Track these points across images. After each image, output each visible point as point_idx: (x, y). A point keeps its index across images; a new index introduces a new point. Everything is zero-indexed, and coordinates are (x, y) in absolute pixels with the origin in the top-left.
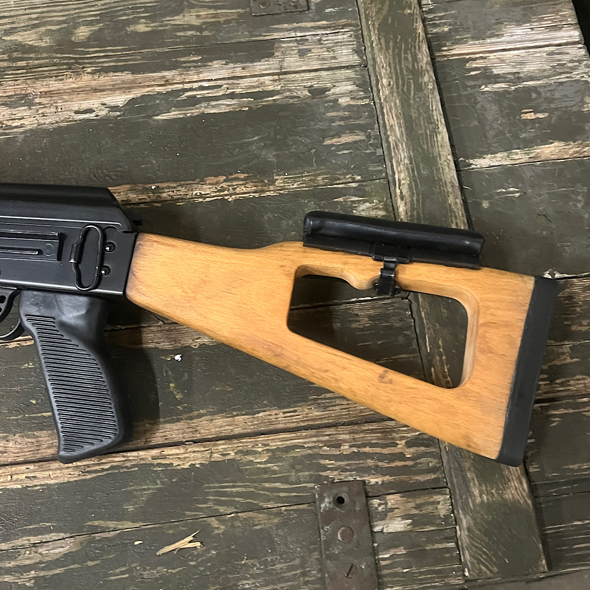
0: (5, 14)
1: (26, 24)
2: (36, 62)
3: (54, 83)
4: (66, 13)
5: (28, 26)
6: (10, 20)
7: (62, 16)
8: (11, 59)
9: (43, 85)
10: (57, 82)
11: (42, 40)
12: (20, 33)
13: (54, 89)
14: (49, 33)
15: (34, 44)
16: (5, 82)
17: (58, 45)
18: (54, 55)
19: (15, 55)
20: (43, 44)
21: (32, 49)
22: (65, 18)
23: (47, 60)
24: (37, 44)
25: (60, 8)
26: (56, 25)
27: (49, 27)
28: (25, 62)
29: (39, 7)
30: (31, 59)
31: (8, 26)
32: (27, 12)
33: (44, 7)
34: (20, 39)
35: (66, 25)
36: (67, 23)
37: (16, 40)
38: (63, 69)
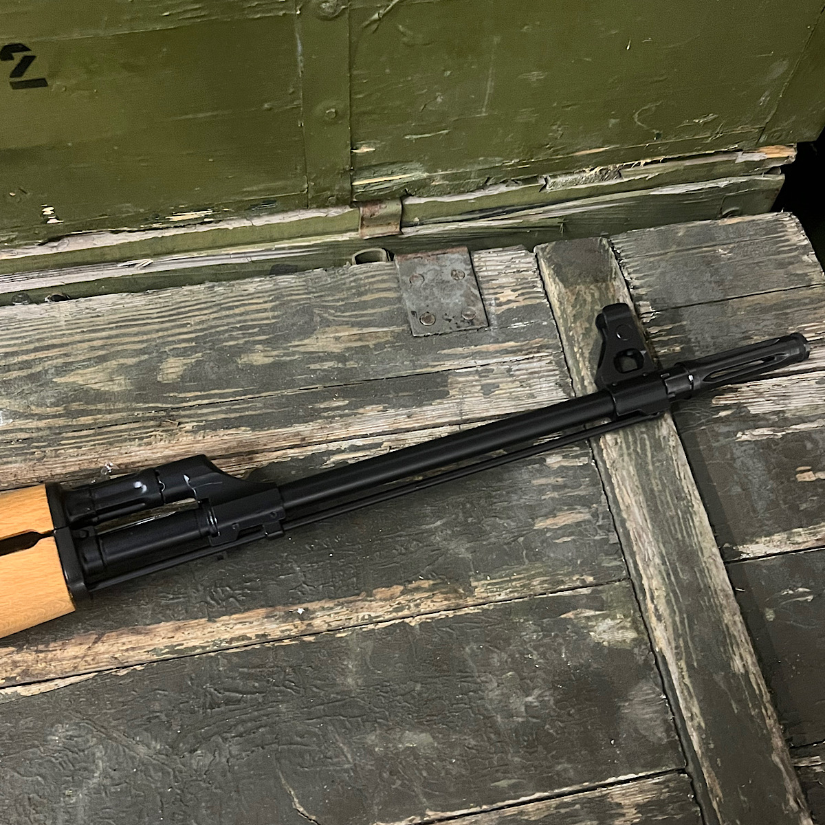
0: (55, 341)
1: (87, 356)
2: (109, 416)
3: (138, 449)
4: (145, 337)
5: (90, 359)
6: (63, 350)
7: (139, 342)
8: (70, 414)
9: (122, 454)
10: (142, 448)
11: (113, 381)
12: (80, 371)
13: (137, 459)
14: (123, 369)
15: (102, 389)
16: (63, 451)
17: (140, 389)
18: (134, 405)
19: (75, 406)
20: (116, 389)
21: (100, 396)
22: (145, 345)
23: (124, 414)
24: (107, 389)
25: (136, 329)
26: (132, 357)
27: (122, 361)
28: (90, 417)
29: (103, 330)
30: (99, 412)
31: (60, 361)
32: (87, 336)
33: (111, 329)
34: (80, 380)
35: (146, 356)
36: (149, 354)
37: (74, 383)
38: (149, 428)
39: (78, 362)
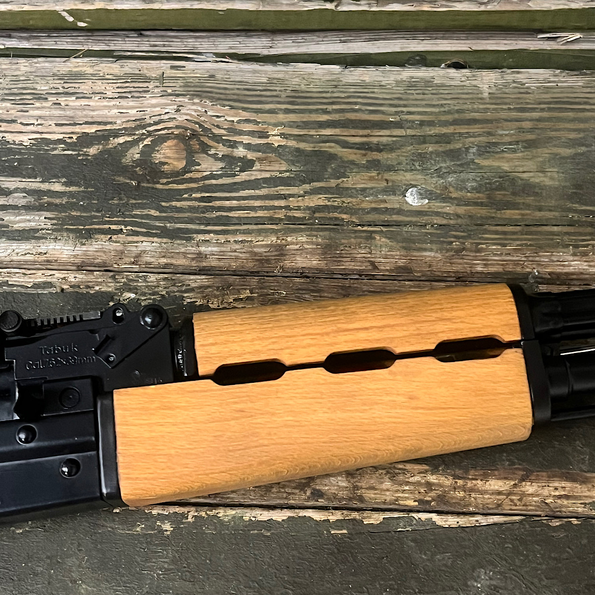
39: (504, 144)
